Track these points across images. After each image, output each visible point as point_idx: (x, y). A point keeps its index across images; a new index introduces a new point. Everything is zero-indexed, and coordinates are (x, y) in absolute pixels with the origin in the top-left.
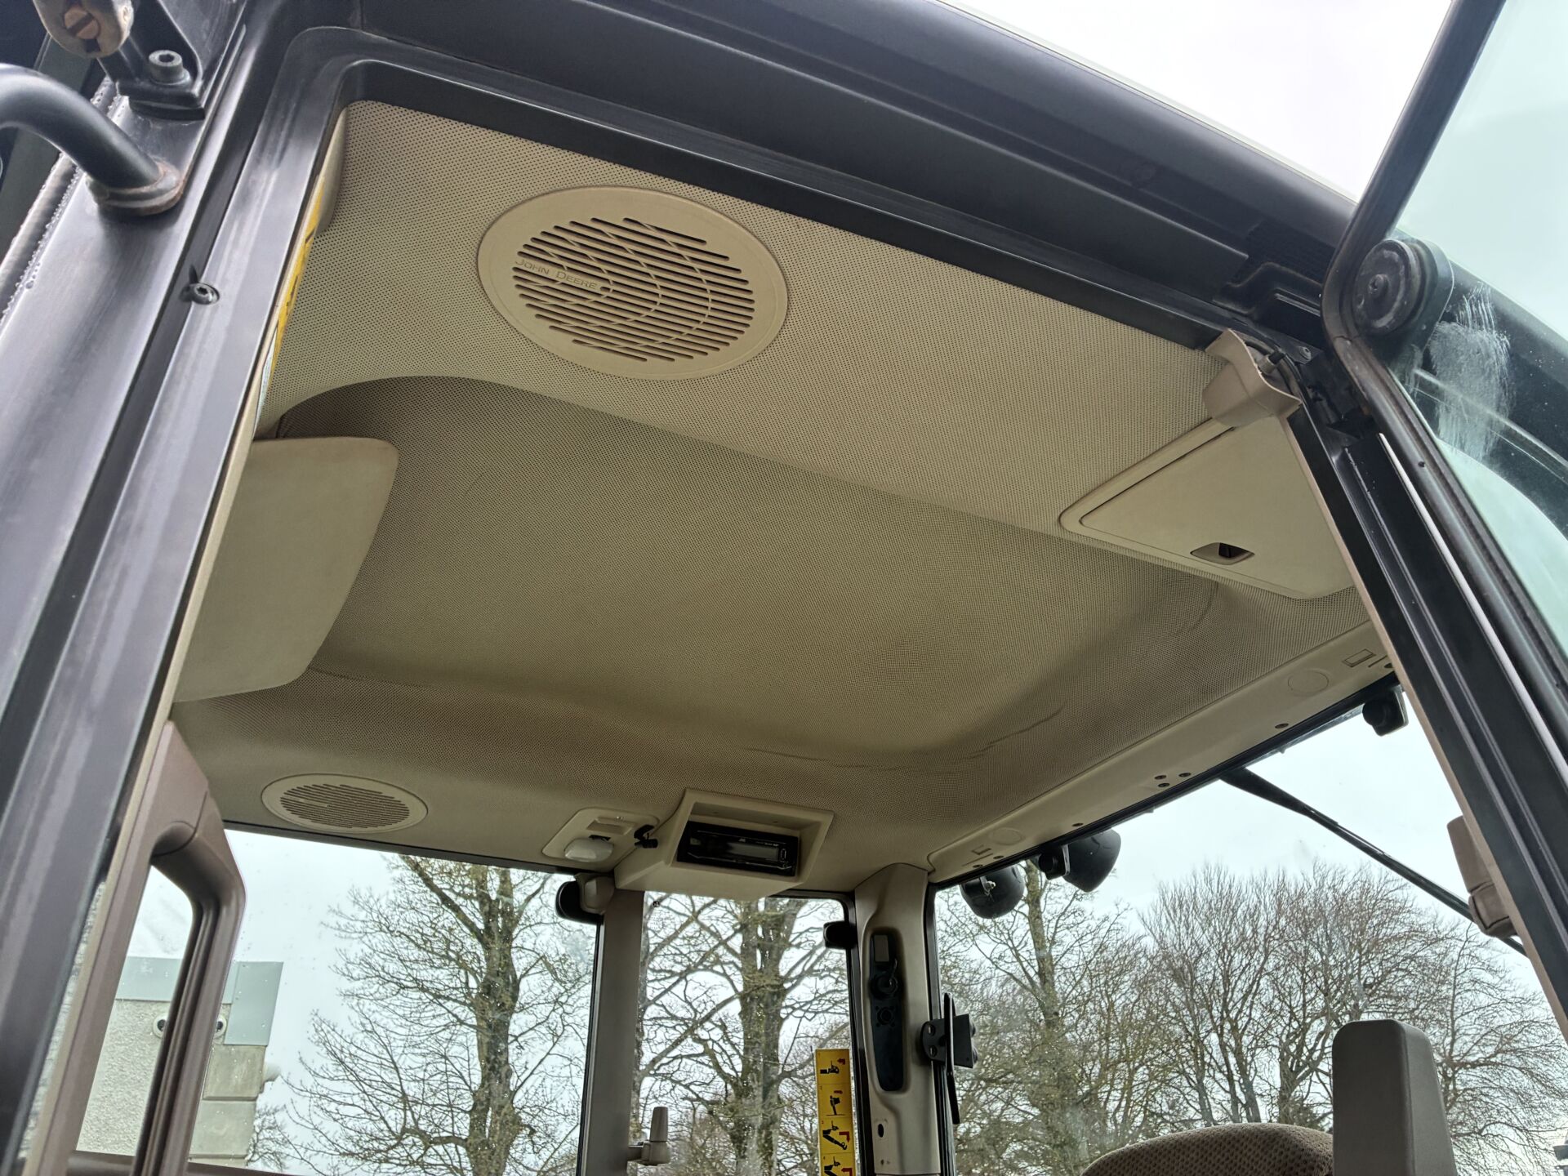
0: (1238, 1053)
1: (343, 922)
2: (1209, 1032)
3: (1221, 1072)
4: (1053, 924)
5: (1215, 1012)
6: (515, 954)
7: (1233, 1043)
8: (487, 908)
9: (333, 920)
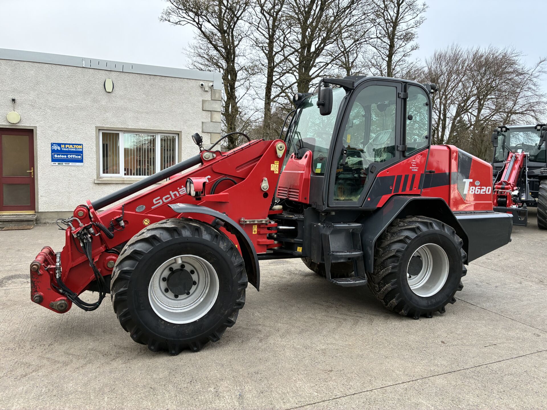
0: (445, 105)
1: (188, 53)
2: (437, 98)
3: (438, 110)
4: (395, 63)
5: (441, 93)
6: (235, 65)
7: (444, 102)
8: (227, 51)
9: (185, 52)
